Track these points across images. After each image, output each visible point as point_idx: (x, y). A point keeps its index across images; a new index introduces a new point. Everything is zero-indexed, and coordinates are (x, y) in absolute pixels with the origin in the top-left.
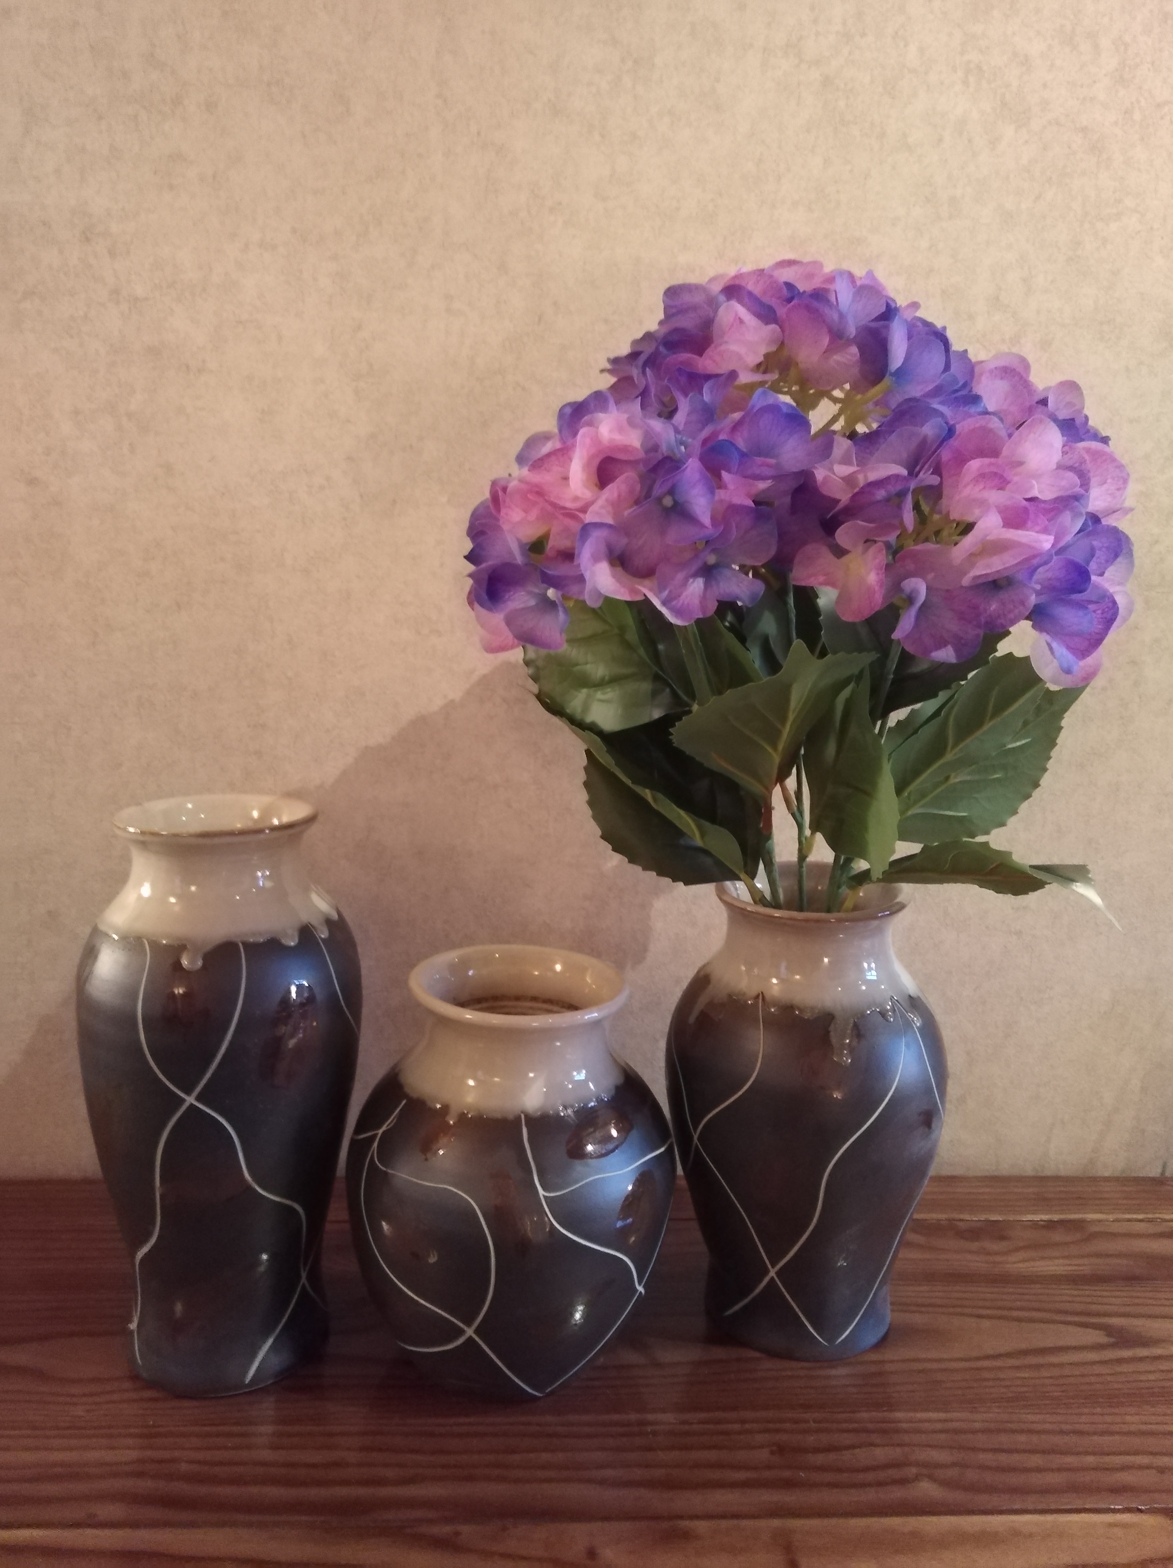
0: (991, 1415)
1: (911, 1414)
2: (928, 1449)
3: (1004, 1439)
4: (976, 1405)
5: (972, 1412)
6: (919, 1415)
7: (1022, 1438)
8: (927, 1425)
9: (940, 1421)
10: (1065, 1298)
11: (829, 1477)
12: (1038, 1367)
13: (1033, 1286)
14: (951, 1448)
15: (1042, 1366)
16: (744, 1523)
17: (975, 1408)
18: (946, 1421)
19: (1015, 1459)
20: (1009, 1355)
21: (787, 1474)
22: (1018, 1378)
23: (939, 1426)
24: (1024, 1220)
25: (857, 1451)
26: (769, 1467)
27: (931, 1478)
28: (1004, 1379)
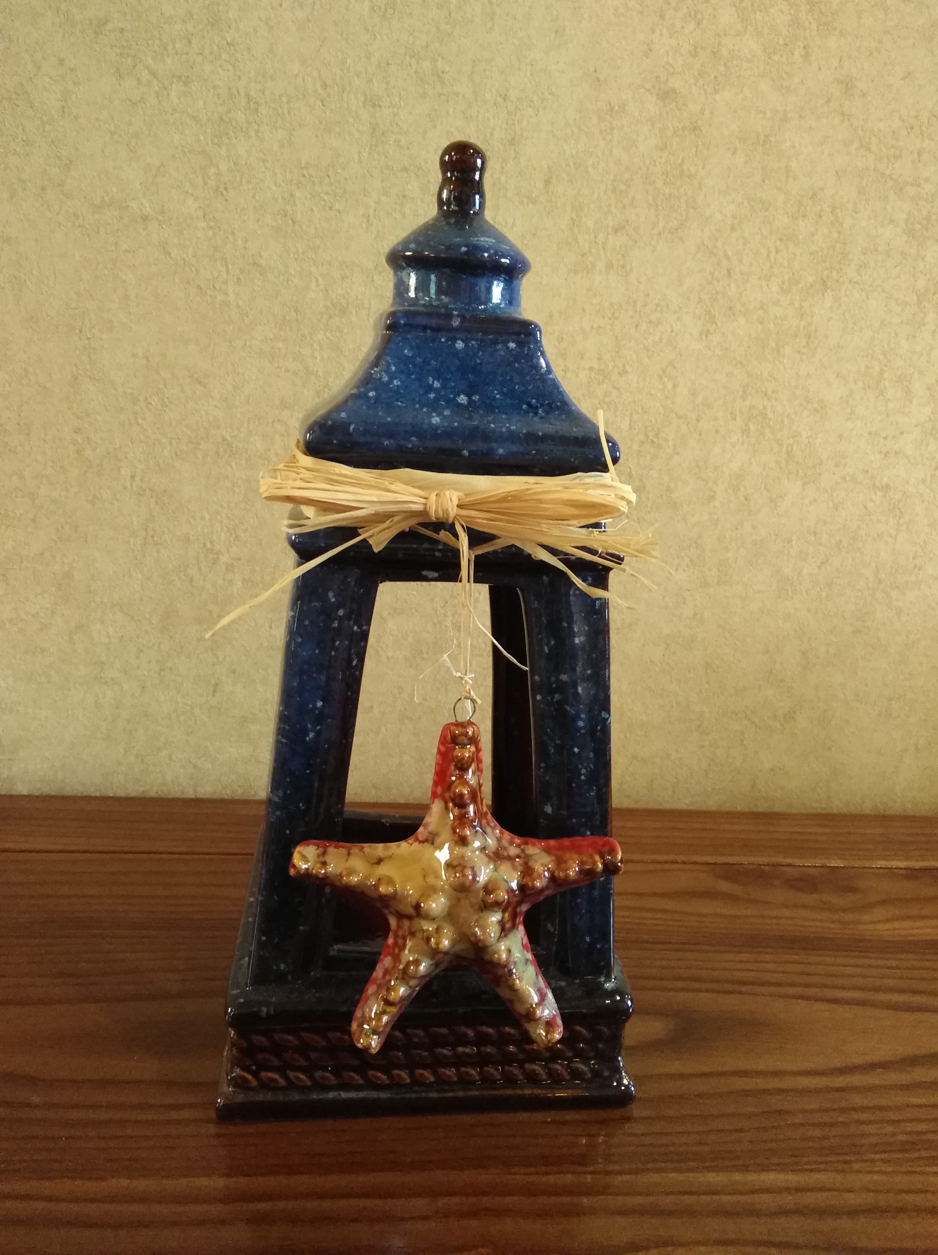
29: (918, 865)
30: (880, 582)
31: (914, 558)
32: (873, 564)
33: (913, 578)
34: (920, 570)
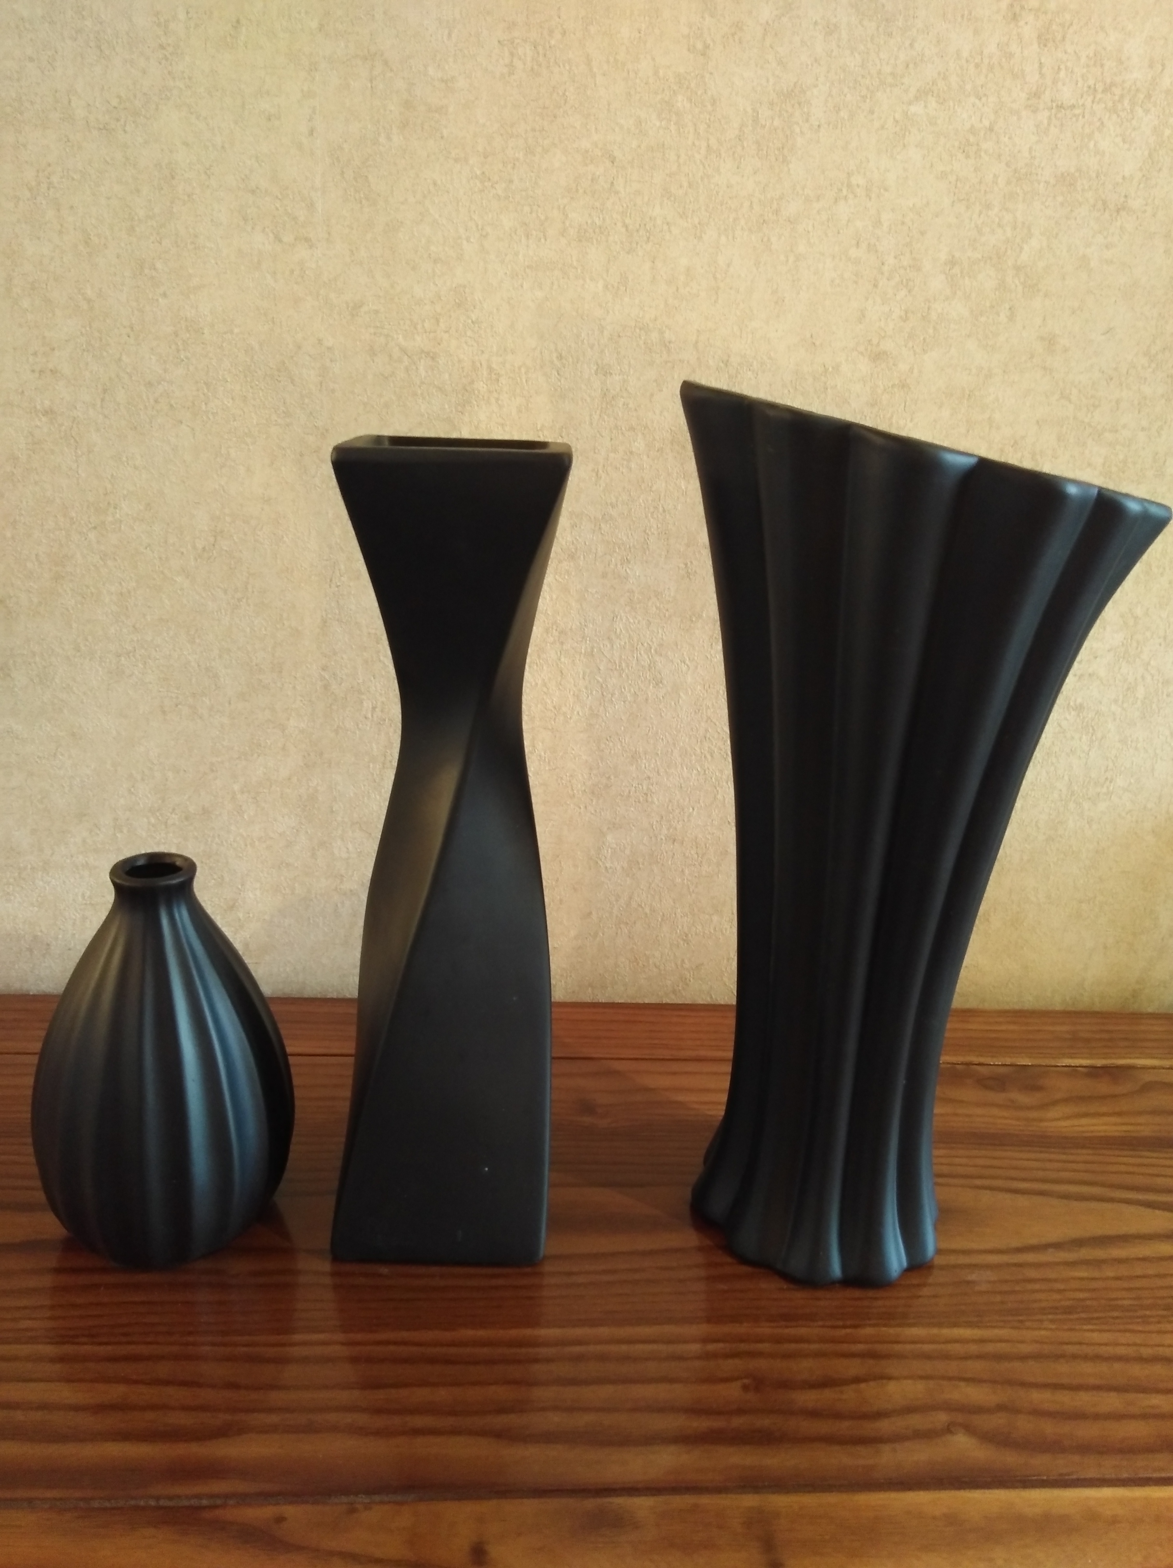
0: (1043, 1333)
1: (935, 1331)
2: (962, 1384)
3: (1063, 1370)
4: (1021, 1318)
5: (1018, 1328)
6: (946, 1332)
7: (1088, 1368)
8: (957, 1348)
9: (974, 1341)
10: (1123, 1168)
11: (824, 1427)
12: (1099, 1263)
13: (1079, 1151)
14: (994, 1382)
15: (1103, 1261)
16: (705, 1500)
17: (1021, 1321)
18: (982, 1341)
19: (1083, 1400)
20: (1057, 1246)
21: (765, 1422)
22: (1074, 1279)
23: (973, 1348)
24: (1059, 1065)
25: (863, 1386)
26: (741, 1411)
27: (969, 1429)
28: (1056, 1280)
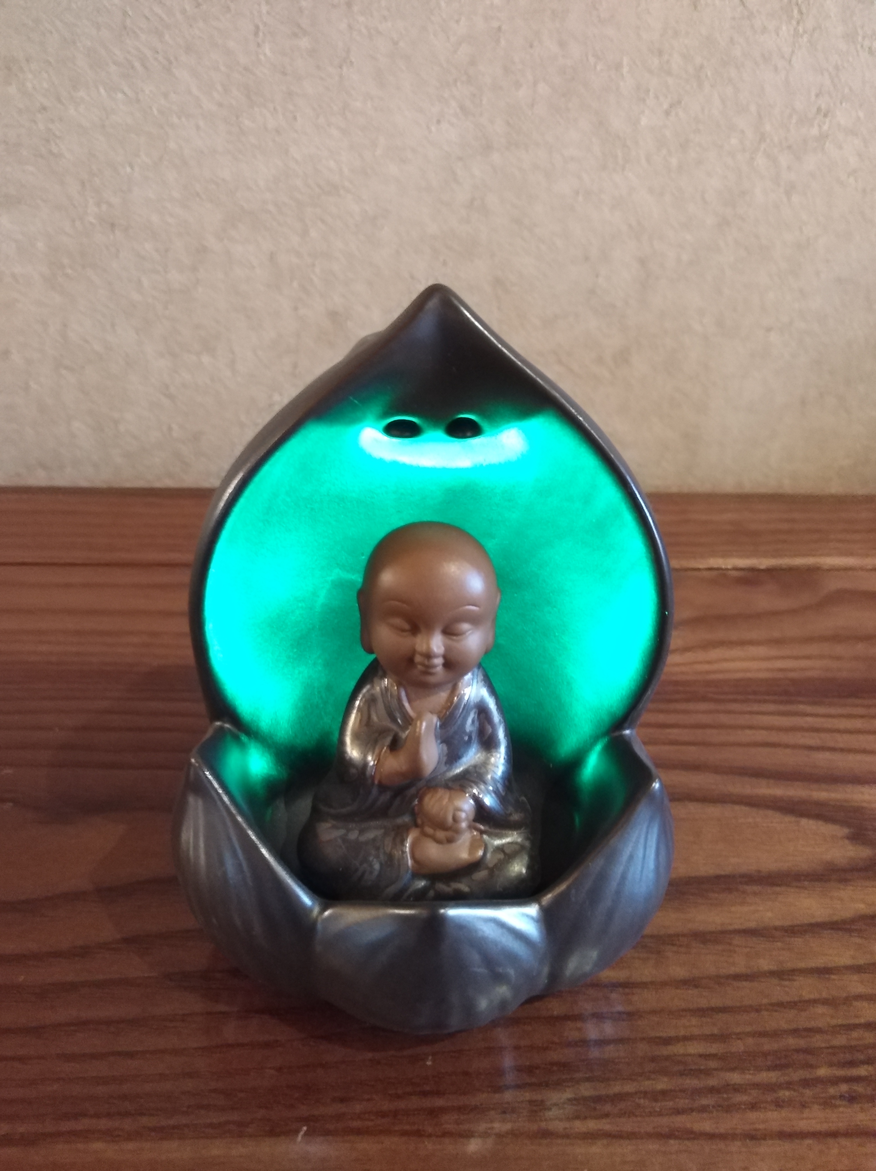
29: (764, 563)
30: (763, 138)
31: (817, 96)
32: (753, 108)
33: (815, 131)
34: (825, 116)
